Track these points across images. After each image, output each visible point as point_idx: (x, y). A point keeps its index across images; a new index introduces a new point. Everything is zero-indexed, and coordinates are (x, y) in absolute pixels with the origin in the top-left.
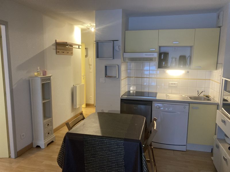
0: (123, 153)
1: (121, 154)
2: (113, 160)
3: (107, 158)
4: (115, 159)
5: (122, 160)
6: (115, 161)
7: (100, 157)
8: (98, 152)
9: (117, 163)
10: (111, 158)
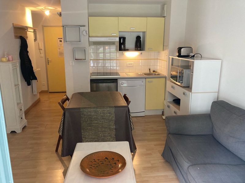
0: (114, 119)
1: (112, 120)
2: (106, 126)
3: (101, 125)
4: (108, 124)
5: (114, 124)
6: (108, 126)
7: (96, 125)
8: (93, 121)
9: (109, 127)
10: (105, 125)
